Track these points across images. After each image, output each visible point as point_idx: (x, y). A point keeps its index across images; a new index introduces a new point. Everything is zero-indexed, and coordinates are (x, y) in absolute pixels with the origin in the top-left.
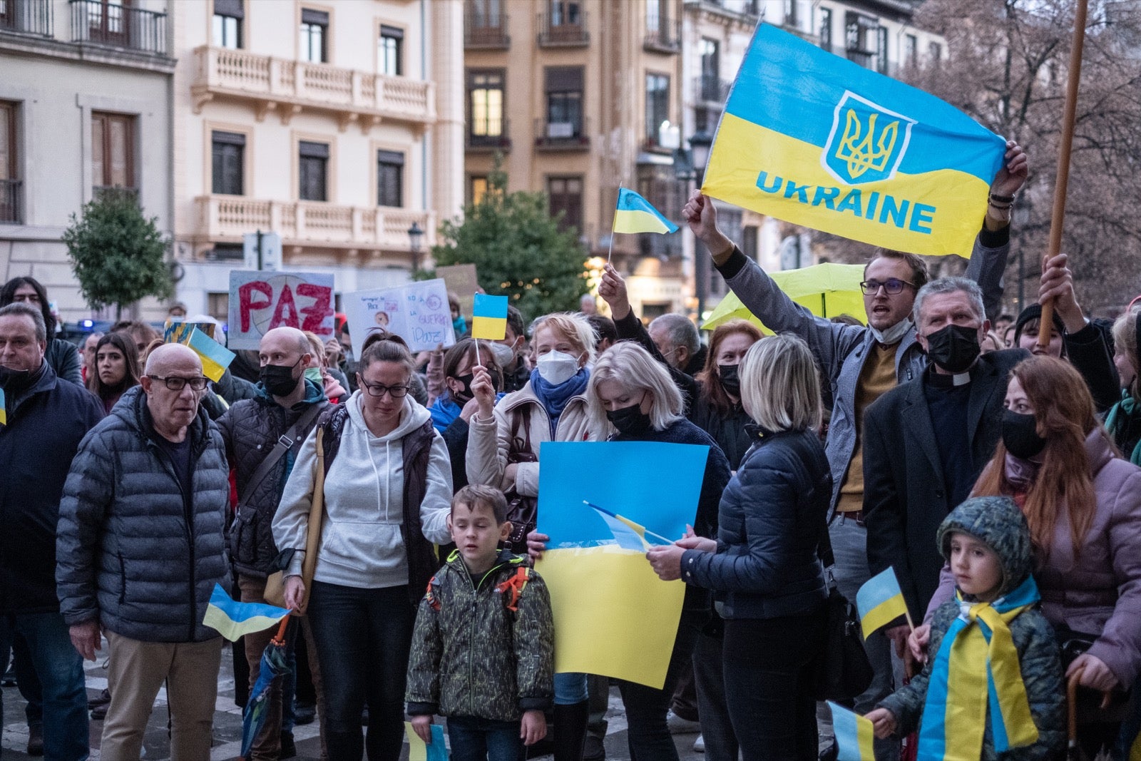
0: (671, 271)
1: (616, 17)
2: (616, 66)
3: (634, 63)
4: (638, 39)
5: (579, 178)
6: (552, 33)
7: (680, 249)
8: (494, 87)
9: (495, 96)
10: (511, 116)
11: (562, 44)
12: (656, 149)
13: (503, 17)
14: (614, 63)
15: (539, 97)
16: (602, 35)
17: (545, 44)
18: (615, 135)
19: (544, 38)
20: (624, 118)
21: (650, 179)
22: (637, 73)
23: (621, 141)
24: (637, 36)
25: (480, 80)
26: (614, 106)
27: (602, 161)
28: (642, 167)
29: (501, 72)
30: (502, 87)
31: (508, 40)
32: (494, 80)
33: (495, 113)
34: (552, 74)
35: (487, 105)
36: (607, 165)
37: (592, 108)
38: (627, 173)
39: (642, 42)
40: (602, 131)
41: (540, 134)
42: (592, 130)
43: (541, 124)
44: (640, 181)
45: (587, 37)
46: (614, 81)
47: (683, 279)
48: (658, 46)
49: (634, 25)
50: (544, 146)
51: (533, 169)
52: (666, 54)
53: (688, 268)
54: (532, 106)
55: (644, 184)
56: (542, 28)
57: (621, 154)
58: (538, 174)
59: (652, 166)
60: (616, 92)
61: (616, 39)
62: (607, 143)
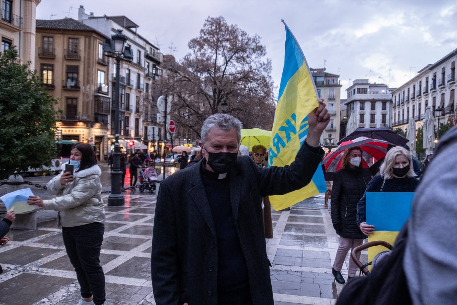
0: (105, 128)
1: (89, 52)
2: (89, 67)
3: (94, 66)
4: (95, 60)
5: (76, 99)
6: (69, 55)
7: (107, 121)
8: (50, 70)
9: (50, 73)
10: (55, 79)
11: (72, 58)
12: (100, 92)
13: (54, 49)
14: (88, 66)
15: (64, 74)
16: (85, 57)
17: (66, 58)
18: (88, 86)
19: (67, 56)
20: (91, 82)
21: (98, 100)
22: (95, 69)
23: (90, 88)
24: (96, 58)
25: (45, 67)
26: (88, 78)
27: (84, 94)
28: (96, 97)
29: (52, 66)
30: (52, 70)
31: (55, 56)
32: (49, 68)
33: (50, 77)
34: (68, 67)
35: (47, 75)
36: (85, 95)
37: (81, 79)
38: (91, 98)
39: (97, 61)
40: (84, 85)
41: (64, 85)
42: (81, 85)
43: (64, 82)
44: (95, 101)
45: (80, 57)
46: (88, 71)
47: (108, 130)
48: (102, 62)
49: (94, 56)
50: (65, 88)
51: (62, 95)
52: (104, 65)
53: (109, 127)
54: (62, 77)
55: (97, 102)
56: (66, 53)
57: (90, 92)
58: (63, 97)
59: (100, 96)
60: (88, 74)
61: (89, 59)
62: (85, 89)
